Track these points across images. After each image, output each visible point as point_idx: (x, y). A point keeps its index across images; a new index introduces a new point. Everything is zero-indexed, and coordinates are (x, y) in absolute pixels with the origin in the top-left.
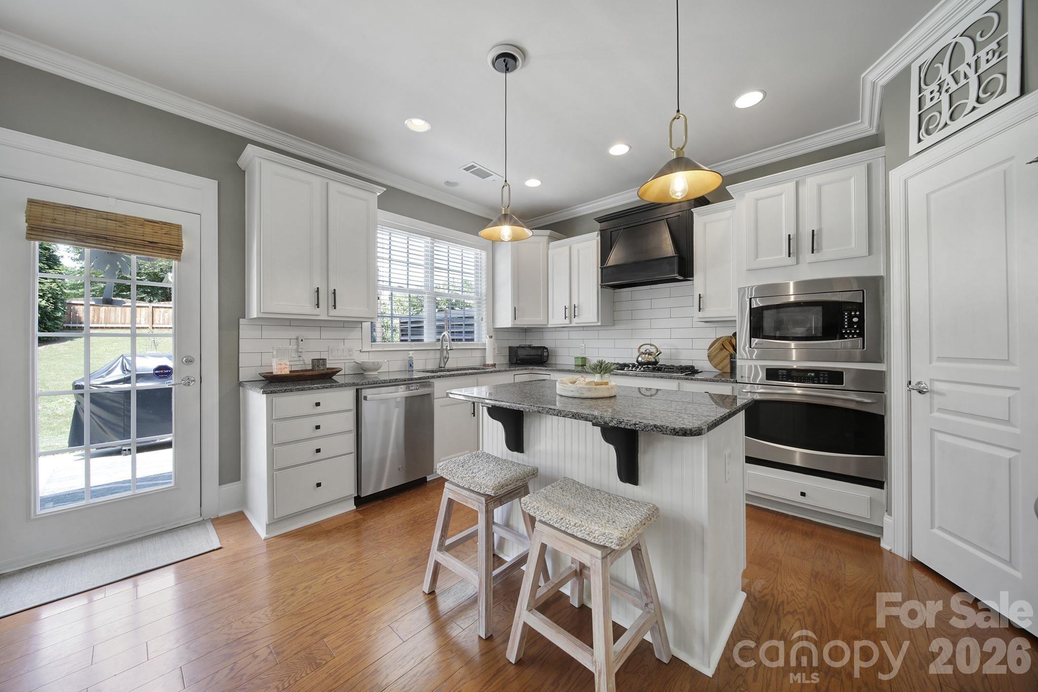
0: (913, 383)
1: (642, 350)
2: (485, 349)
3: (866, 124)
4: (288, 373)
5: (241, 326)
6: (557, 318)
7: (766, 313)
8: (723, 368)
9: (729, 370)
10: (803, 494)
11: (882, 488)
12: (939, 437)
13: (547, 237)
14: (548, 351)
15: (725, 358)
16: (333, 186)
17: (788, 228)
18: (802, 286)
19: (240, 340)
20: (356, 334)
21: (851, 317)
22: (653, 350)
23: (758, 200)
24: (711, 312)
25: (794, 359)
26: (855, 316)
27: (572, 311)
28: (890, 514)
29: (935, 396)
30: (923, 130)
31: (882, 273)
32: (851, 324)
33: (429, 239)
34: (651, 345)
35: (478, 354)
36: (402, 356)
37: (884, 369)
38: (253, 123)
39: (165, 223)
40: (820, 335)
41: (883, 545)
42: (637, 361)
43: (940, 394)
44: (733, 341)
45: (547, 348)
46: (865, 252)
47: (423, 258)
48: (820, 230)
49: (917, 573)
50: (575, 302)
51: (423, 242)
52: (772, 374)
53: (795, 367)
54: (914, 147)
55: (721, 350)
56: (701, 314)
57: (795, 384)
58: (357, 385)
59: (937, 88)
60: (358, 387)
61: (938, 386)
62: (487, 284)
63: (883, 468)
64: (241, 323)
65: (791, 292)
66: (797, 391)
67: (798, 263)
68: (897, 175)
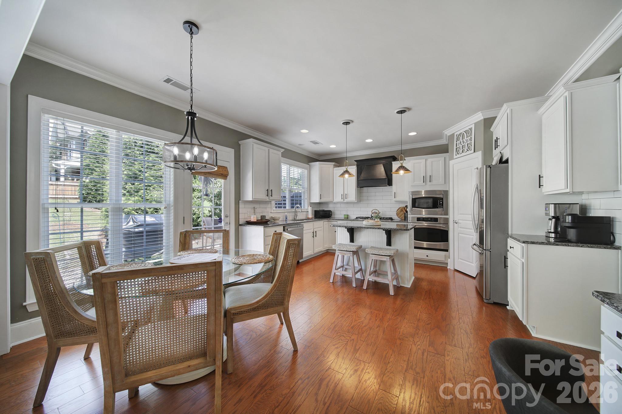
0: (455, 221)
1: (373, 212)
2: (308, 211)
3: (445, 141)
4: (256, 221)
5: (240, 203)
6: (338, 198)
7: (417, 200)
8: (402, 218)
9: (404, 219)
10: (427, 256)
11: (448, 251)
12: (460, 235)
13: (333, 165)
14: (332, 212)
15: (402, 215)
16: (271, 150)
17: (423, 174)
18: (426, 192)
19: (240, 209)
20: (269, 206)
21: (440, 202)
22: (377, 212)
23: (414, 163)
24: (398, 198)
25: (424, 214)
26: (441, 202)
27: (344, 196)
28: (450, 259)
29: (459, 224)
30: (457, 152)
31: (448, 190)
32: (440, 204)
33: (288, 166)
34: (377, 210)
35: (305, 213)
36: (282, 214)
37: (448, 217)
38: (239, 125)
39: (224, 167)
40: (432, 207)
41: (448, 268)
42: (371, 216)
43: (460, 223)
44: (406, 208)
45: (331, 211)
46: (444, 183)
47: (286, 174)
48: (432, 175)
49: (456, 273)
50: (346, 193)
51: (286, 167)
52: (419, 219)
53: (424, 217)
54: (455, 157)
55: (401, 211)
56: (395, 199)
57: (424, 222)
58: (284, 224)
59: (460, 143)
60: (284, 226)
61: (460, 221)
62: (307, 184)
63: (448, 246)
64: (240, 202)
65: (423, 194)
66: (425, 224)
67: (426, 185)
68: (452, 162)
